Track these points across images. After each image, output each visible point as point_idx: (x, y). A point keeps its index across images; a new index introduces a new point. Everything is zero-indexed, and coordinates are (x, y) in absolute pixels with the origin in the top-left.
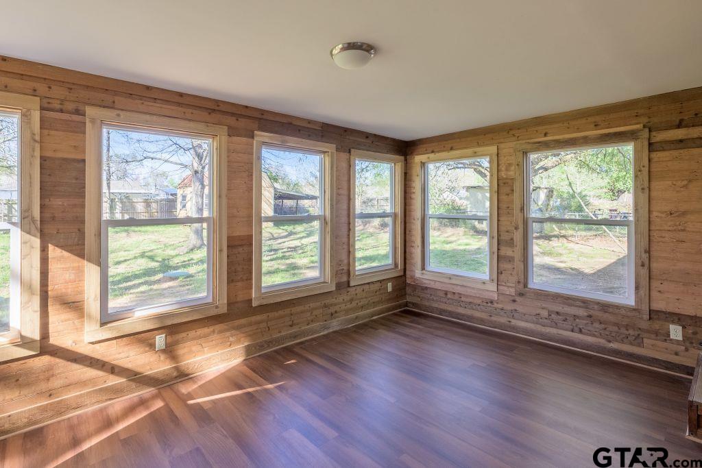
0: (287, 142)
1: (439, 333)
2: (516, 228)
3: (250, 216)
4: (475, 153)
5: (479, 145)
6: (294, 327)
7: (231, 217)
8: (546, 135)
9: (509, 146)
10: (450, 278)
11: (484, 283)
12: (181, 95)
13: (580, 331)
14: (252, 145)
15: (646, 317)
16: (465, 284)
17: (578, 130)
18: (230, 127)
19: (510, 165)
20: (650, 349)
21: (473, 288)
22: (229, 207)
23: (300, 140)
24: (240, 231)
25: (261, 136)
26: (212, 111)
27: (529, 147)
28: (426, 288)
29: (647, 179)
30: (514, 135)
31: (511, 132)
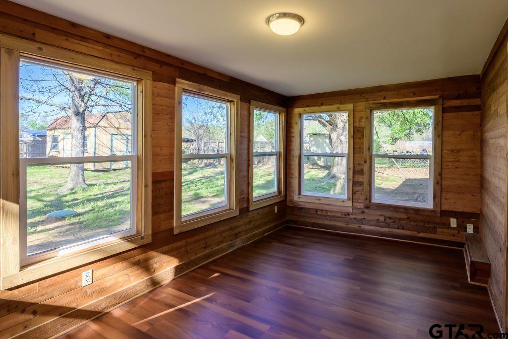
0: (203, 90)
1: (315, 240)
2: (365, 162)
3: (172, 155)
4: (339, 108)
5: (341, 103)
6: (208, 248)
7: (155, 155)
8: (384, 98)
9: (361, 105)
10: (320, 200)
11: (343, 201)
12: (108, 36)
13: (403, 228)
14: (174, 91)
15: (439, 215)
16: (330, 203)
17: (404, 97)
18: (154, 73)
19: (361, 118)
20: (441, 234)
21: (336, 206)
22: (153, 147)
23: (213, 89)
24: (163, 168)
25: (182, 83)
26: (137, 56)
27: (374, 106)
28: (302, 208)
29: (441, 130)
30: (364, 97)
31: (363, 95)
